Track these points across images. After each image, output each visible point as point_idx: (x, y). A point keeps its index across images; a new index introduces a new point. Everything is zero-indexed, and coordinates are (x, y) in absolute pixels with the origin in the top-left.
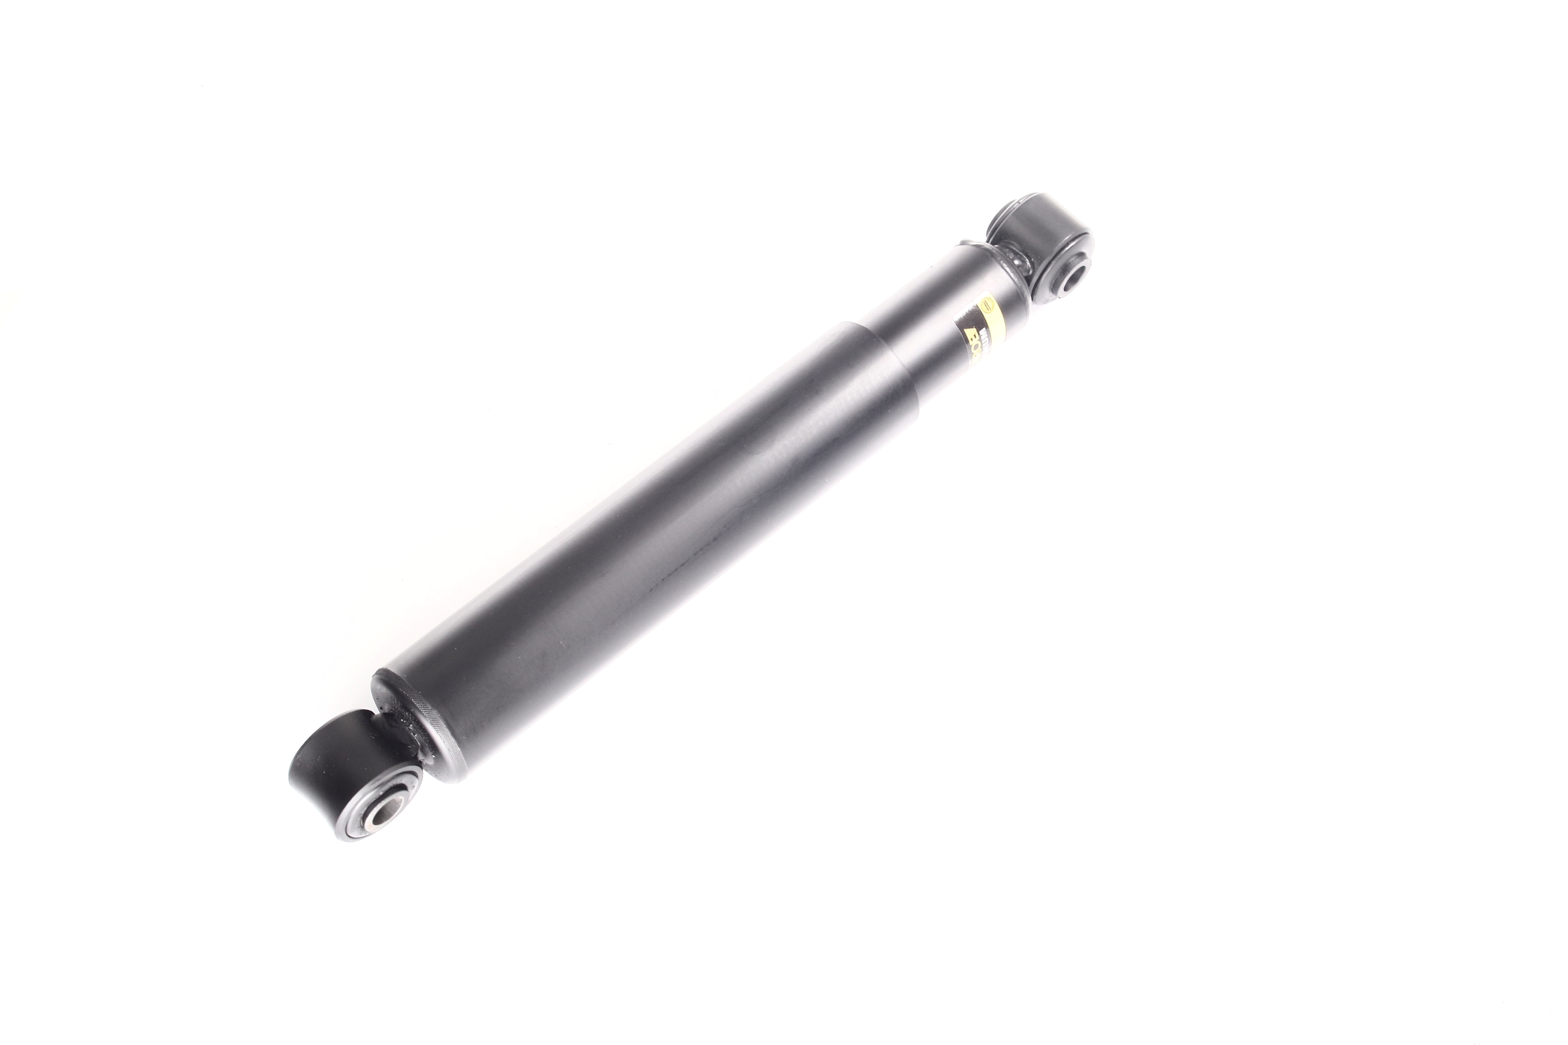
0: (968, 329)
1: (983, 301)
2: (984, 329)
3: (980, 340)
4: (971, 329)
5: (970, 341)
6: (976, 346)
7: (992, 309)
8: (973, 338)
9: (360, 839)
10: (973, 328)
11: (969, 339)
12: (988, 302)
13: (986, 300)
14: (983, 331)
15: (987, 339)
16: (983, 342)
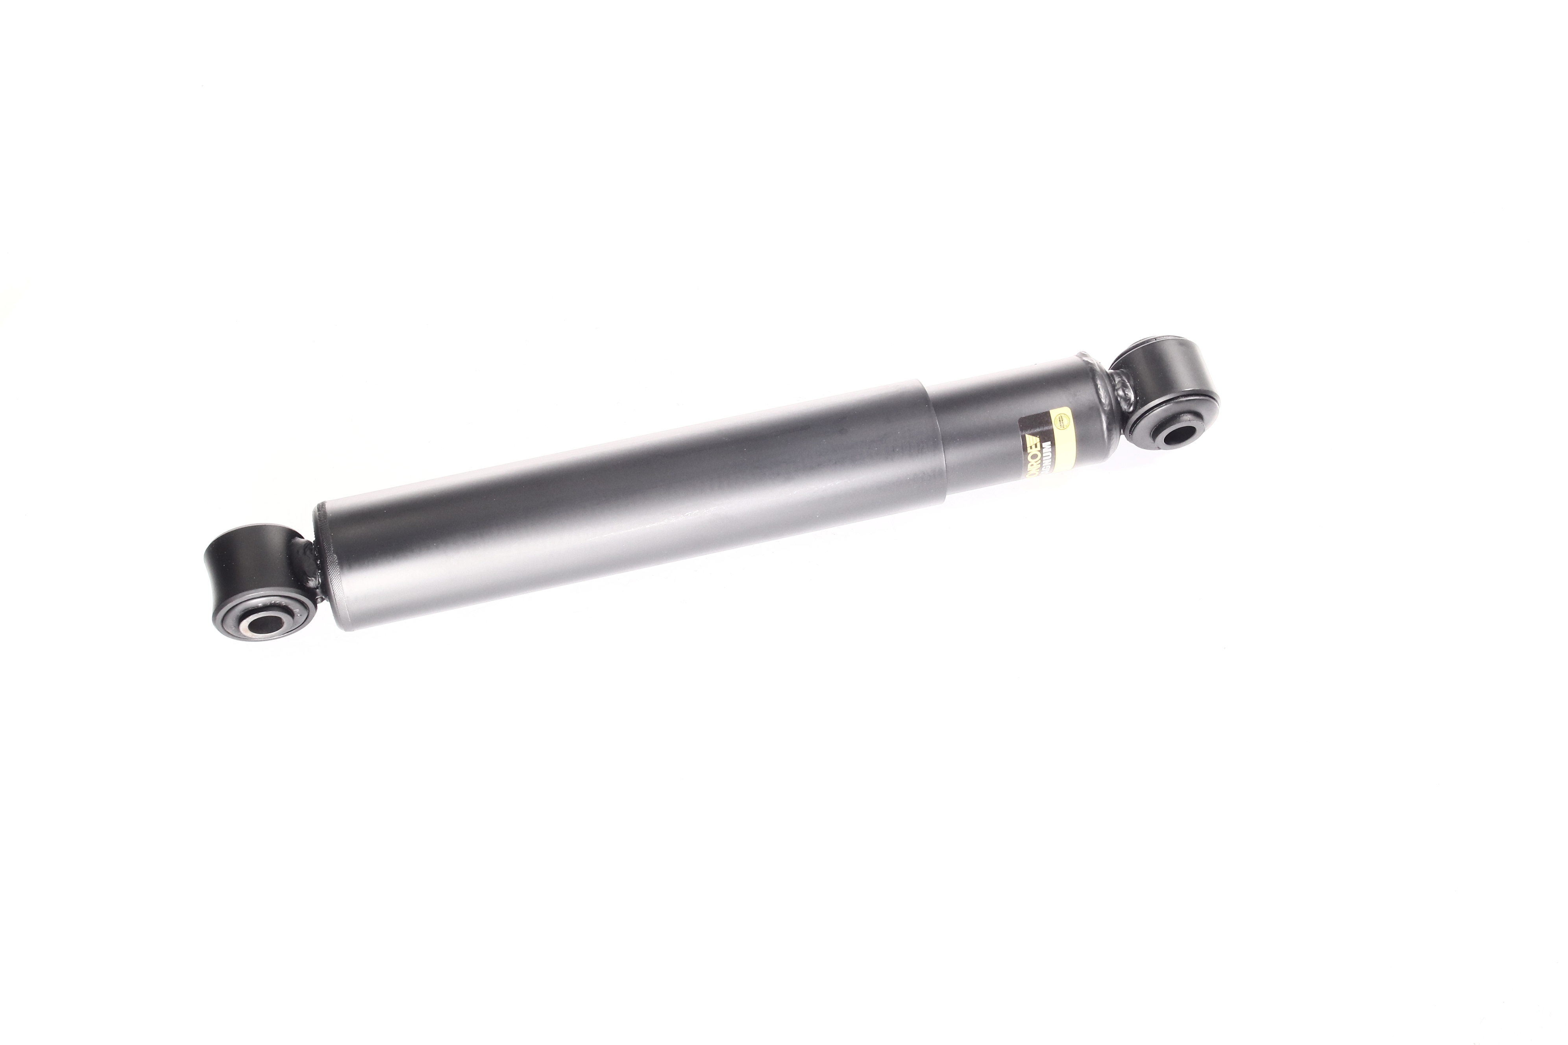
0: (1031, 436)
1: (1060, 416)
2: (1049, 443)
3: (1041, 451)
4: (1034, 437)
5: (1029, 449)
6: (1034, 457)
7: (1065, 427)
8: (1034, 447)
9: (230, 636)
10: (1037, 437)
11: (1028, 446)
12: (1064, 418)
13: (1063, 415)
14: (1047, 445)
15: (1050, 454)
16: (1044, 455)
